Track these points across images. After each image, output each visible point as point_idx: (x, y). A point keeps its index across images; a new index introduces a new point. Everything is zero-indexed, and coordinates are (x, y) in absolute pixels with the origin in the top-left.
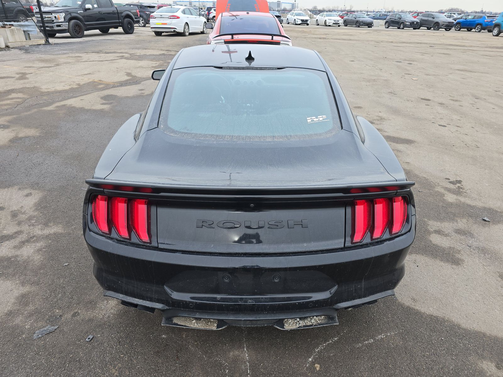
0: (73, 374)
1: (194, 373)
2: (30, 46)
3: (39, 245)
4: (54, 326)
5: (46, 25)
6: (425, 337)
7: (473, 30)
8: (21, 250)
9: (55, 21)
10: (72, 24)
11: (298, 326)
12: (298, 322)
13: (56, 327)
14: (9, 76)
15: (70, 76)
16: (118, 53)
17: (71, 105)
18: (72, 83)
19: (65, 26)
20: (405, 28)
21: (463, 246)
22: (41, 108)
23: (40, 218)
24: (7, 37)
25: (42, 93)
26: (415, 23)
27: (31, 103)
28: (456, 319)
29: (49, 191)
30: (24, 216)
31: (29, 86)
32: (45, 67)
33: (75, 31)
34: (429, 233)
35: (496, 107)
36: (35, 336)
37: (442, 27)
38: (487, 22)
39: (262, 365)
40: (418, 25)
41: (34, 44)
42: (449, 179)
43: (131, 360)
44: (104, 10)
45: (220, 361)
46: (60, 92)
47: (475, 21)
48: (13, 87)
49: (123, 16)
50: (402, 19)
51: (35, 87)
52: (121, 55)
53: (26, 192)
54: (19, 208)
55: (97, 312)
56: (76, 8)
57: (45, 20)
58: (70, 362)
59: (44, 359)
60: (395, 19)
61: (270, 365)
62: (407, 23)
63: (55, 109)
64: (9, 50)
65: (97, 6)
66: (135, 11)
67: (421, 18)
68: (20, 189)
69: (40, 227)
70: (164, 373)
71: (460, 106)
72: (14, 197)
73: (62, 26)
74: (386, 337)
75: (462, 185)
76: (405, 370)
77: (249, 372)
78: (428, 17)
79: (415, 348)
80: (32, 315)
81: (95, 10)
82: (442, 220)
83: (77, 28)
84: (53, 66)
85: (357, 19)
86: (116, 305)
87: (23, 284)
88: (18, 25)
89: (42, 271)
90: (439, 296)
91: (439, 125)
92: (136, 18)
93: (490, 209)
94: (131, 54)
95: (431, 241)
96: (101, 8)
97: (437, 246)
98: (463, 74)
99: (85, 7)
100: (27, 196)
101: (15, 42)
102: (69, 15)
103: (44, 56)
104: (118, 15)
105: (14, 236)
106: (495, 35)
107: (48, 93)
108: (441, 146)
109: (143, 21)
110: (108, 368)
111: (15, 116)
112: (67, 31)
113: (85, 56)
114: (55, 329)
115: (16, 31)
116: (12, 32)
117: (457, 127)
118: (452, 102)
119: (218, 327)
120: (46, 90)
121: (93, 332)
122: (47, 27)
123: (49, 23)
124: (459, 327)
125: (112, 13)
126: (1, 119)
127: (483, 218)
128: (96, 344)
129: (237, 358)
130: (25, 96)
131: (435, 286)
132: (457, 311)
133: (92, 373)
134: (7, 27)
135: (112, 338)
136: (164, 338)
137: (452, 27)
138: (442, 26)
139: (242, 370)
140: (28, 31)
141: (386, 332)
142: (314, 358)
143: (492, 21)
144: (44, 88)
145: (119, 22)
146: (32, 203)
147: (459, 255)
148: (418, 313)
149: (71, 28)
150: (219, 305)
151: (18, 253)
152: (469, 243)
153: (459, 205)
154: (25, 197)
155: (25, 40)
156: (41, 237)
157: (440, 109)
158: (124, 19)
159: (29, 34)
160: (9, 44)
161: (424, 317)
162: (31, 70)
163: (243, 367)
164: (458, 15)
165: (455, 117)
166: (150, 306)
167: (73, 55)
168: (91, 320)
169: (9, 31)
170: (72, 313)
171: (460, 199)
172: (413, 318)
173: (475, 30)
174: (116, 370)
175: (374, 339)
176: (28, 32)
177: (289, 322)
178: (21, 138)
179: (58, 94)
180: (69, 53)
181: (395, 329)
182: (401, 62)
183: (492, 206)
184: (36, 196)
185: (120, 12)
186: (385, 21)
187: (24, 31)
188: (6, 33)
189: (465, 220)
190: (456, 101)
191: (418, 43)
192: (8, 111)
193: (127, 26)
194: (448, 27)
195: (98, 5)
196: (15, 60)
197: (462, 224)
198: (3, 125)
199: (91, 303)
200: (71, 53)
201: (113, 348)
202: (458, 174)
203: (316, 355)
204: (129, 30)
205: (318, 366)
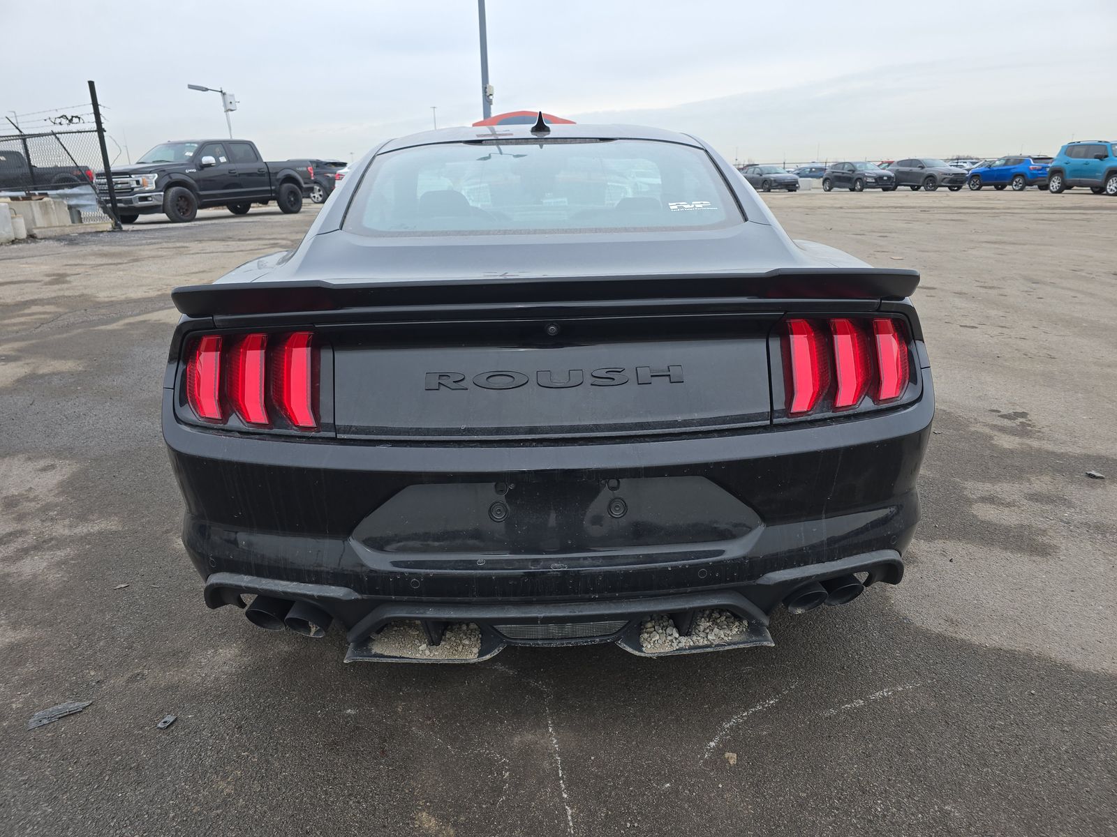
0: (120, 795)
1: (423, 780)
2: (80, 234)
3: (61, 554)
4: (81, 701)
5: (117, 198)
6: (988, 691)
7: (1009, 187)
8: (18, 564)
9: (136, 190)
10: (172, 196)
11: (675, 646)
12: (676, 639)
13: (86, 703)
14: (29, 279)
15: (161, 276)
16: (266, 239)
17: (159, 320)
18: (165, 287)
19: (157, 199)
20: (865, 190)
21: (1051, 521)
22: (93, 327)
23: (70, 507)
24: (31, 217)
25: (99, 303)
26: (885, 178)
27: (72, 320)
28: (1058, 654)
29: (95, 460)
30: (33, 504)
31: (71, 294)
32: (107, 264)
33: (178, 208)
34: (970, 502)
35: (1078, 295)
36: (33, 723)
37: (943, 184)
38: (1035, 169)
39: (592, 758)
40: (894, 182)
41: (89, 230)
42: (999, 412)
43: (267, 761)
44: (241, 167)
45: (488, 754)
46: (137, 301)
47: (1010, 169)
48: (36, 297)
49: (279, 179)
50: (856, 172)
51: (83, 295)
52: (272, 242)
53: (42, 463)
54: (24, 492)
55: (188, 671)
56: (182, 164)
57: (115, 187)
58: (114, 771)
59: (49, 767)
60: (843, 173)
61: (612, 758)
62: (869, 180)
63: (122, 328)
64: (35, 242)
65: (225, 160)
66: (305, 169)
67: (897, 168)
68: (30, 459)
69: (67, 522)
70: (349, 784)
71: (1002, 295)
72: (15, 473)
73: (150, 199)
74: (894, 694)
75: (1030, 421)
76: (951, 757)
77: (560, 775)
78: (910, 166)
79: (968, 714)
80: (32, 682)
81: (220, 167)
82: (995, 479)
83: (181, 203)
84: (125, 261)
85: (764, 176)
86: (236, 656)
87: (15, 626)
88: (58, 194)
89: (63, 601)
90: (1011, 613)
91: (961, 326)
92: (305, 183)
93: (1100, 457)
94: (292, 241)
95: (974, 516)
96: (234, 163)
97: (989, 523)
98: (998, 248)
99: (201, 161)
100: (44, 469)
101: (48, 227)
102: (167, 177)
103: (106, 249)
104: (270, 179)
105: (5, 539)
106: (1055, 190)
107: (111, 304)
108: (972, 359)
109: (321, 193)
110: (208, 780)
111: (34, 341)
112: (162, 208)
113: (195, 247)
114: (84, 708)
115: (53, 206)
116: (45, 209)
117: (1000, 329)
118: (983, 291)
119: (481, 654)
120: (107, 300)
121: (177, 709)
122: (120, 201)
123: (124, 194)
124: (1068, 668)
125: (256, 173)
126: (3, 347)
127: (1088, 473)
128: (183, 733)
129: (530, 747)
130: (61, 310)
131: (996, 594)
132: (1057, 639)
133: (168, 791)
134: (33, 198)
135: (223, 720)
136: (349, 715)
137: (963, 182)
138: (942, 181)
139: (544, 772)
140: (78, 206)
141: (894, 685)
142: (721, 741)
143: (1044, 168)
144: (103, 296)
145: (271, 191)
146: (55, 482)
147: (1045, 539)
148: (964, 646)
149: (169, 203)
150: (481, 579)
151: (13, 569)
152: (1063, 516)
153: (1027, 453)
154: (39, 472)
155: (70, 223)
156: (68, 540)
157: (958, 302)
158: (281, 184)
159: (79, 213)
160: (35, 231)
161: (981, 652)
162: (78, 270)
163: (546, 765)
164: (971, 165)
165: (993, 313)
166: (316, 594)
167: (170, 245)
168: (173, 688)
169: (38, 206)
170: (129, 675)
171: (1029, 443)
172: (954, 656)
173: (1011, 187)
174: (229, 783)
175: (867, 700)
176: (79, 209)
177: (653, 639)
178: (42, 376)
179: (132, 305)
180: (161, 243)
181: (915, 677)
182: (863, 235)
183: (1103, 453)
184: (65, 470)
185: (274, 171)
186: (822, 179)
187: (70, 207)
188: (32, 210)
189: (1047, 479)
190: (991, 288)
191: (896, 207)
192: (19, 334)
193: (288, 198)
194: (955, 183)
195: (227, 158)
196: (44, 255)
197: (1041, 484)
198: (5, 356)
199: (174, 655)
200: (166, 242)
201: (223, 739)
202: (1017, 402)
203: (726, 735)
204: (292, 206)
205: (732, 758)
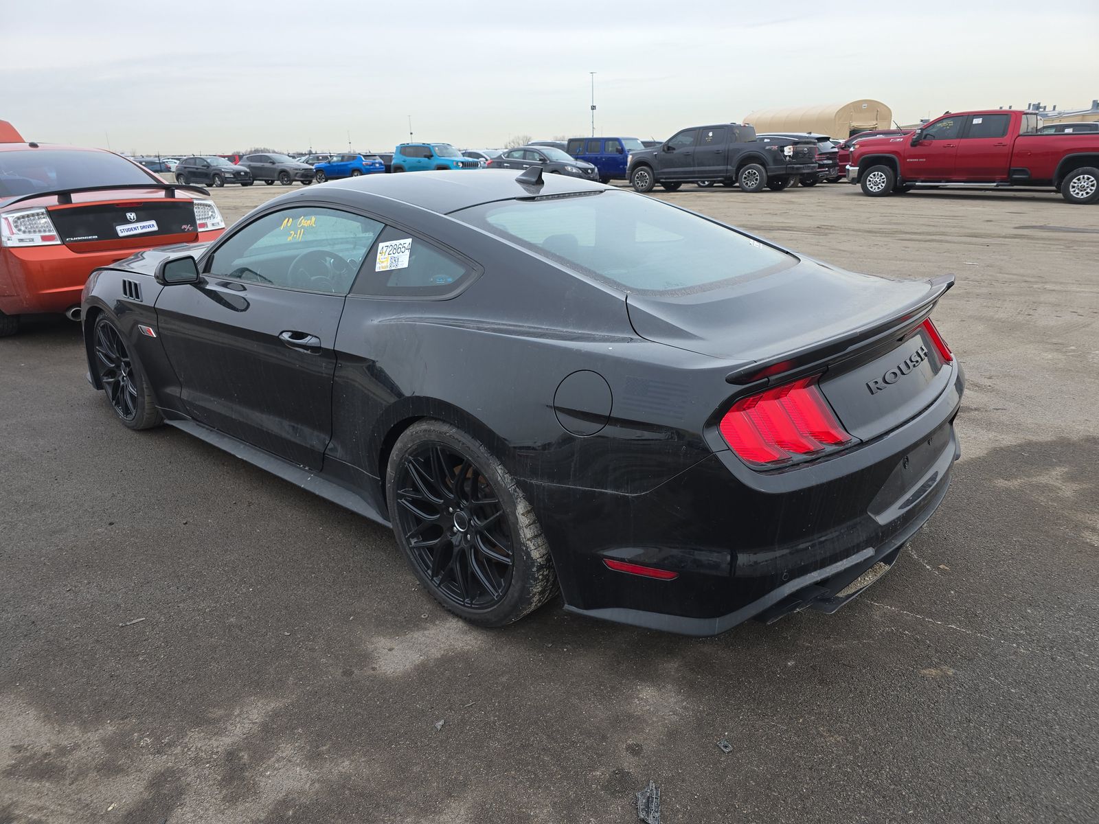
13: (652, 785)
20: (225, 185)
26: (242, 174)
37: (297, 178)
38: (367, 165)
39: (914, 602)
40: (250, 177)
43: (819, 713)
45: (884, 632)
47: (347, 164)
50: (212, 168)
61: (917, 597)
62: (227, 175)
67: (249, 163)
77: (921, 617)
78: (261, 162)
110: (820, 744)
114: (657, 788)
128: (746, 743)
129: (887, 616)
133: (817, 766)
137: (311, 177)
138: (295, 176)
142: (927, 564)
163: (907, 618)
194: (306, 177)
201: (773, 726)
203: (924, 561)
205: (944, 567)
